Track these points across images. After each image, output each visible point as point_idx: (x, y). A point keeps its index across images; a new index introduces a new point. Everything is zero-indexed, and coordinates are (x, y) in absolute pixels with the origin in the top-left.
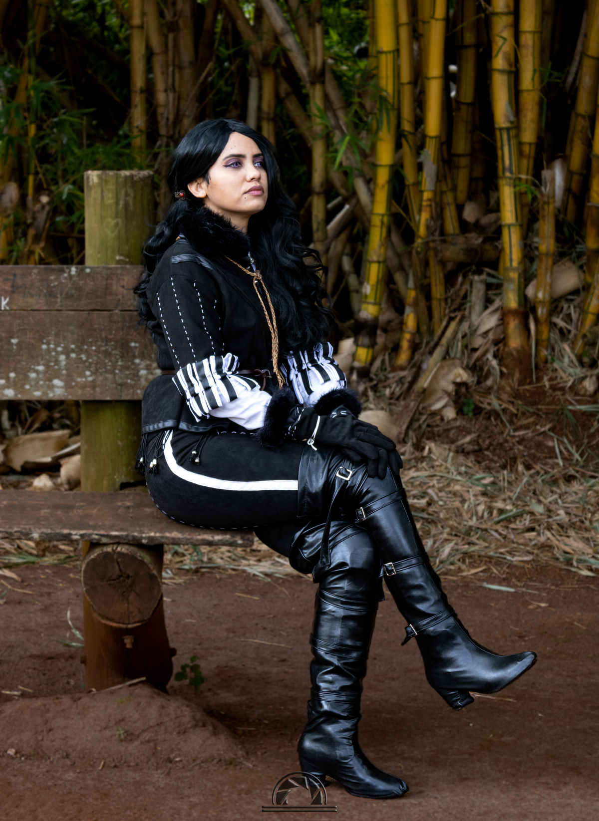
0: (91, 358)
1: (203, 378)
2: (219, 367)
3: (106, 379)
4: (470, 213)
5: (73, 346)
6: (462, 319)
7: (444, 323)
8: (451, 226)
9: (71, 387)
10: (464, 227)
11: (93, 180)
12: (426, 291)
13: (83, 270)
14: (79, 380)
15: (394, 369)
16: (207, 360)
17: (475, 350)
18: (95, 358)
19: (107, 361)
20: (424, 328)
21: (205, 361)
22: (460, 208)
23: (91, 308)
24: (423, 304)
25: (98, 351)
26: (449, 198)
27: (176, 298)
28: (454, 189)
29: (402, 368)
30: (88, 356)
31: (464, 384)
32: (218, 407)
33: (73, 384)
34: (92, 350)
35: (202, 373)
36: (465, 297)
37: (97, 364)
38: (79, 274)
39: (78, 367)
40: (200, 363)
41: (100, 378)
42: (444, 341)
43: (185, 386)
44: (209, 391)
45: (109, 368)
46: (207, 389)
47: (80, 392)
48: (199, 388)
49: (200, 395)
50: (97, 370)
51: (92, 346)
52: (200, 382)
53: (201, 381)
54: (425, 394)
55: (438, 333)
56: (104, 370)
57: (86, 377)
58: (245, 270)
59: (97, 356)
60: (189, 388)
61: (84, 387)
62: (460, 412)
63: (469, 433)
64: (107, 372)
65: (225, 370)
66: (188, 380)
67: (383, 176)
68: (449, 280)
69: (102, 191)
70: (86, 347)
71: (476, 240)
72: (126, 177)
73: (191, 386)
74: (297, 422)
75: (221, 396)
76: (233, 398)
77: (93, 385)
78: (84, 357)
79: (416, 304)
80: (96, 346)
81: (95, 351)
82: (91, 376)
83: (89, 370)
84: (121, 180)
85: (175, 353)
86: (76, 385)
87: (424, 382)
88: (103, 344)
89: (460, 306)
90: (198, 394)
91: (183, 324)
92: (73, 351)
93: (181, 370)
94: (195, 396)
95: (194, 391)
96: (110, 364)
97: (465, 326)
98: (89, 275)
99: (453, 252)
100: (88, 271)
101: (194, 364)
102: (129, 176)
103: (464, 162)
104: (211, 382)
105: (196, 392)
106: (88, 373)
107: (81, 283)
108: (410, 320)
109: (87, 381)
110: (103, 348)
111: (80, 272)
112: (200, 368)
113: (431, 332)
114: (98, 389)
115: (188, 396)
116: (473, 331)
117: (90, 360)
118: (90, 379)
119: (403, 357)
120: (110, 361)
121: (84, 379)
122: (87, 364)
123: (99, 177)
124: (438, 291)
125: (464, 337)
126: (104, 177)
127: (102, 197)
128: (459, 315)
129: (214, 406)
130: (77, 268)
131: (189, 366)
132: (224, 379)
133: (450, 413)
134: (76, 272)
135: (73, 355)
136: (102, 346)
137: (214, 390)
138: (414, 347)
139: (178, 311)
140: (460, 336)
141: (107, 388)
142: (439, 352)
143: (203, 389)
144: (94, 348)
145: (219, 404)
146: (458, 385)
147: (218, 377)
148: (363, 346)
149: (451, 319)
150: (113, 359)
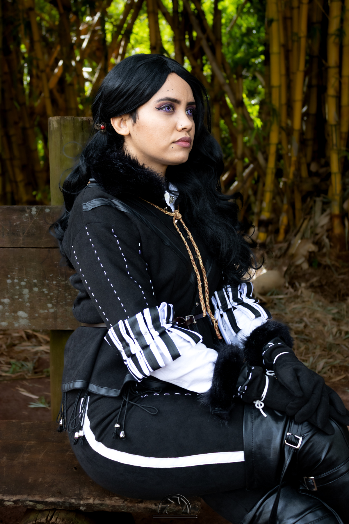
0: (52, 292)
1: (139, 335)
2: (156, 320)
3: (66, 310)
4: (314, 167)
5: (35, 281)
6: (310, 219)
7: (302, 221)
8: (304, 173)
9: (35, 318)
10: (311, 174)
11: (53, 125)
12: (292, 205)
13: (42, 210)
14: (41, 311)
15: (277, 242)
16: (140, 313)
17: (317, 234)
18: (56, 292)
19: (67, 294)
20: (291, 223)
21: (139, 316)
22: (309, 165)
23: (50, 246)
24: (291, 212)
25: (58, 285)
26: (303, 160)
27: (94, 249)
28: (305, 156)
29: (281, 242)
30: (50, 290)
31: (313, 252)
32: (160, 367)
33: (37, 315)
34: (53, 284)
35: (137, 330)
36: (311, 208)
37: (58, 297)
38: (39, 214)
39: (40, 299)
40: (133, 318)
41: (61, 310)
42: (302, 230)
43: (119, 346)
44: (148, 350)
45: (69, 300)
46: (145, 347)
47: (43, 322)
48: (135, 348)
49: (137, 356)
50: (58, 303)
51: (52, 281)
52: (135, 340)
53: (137, 339)
54: (293, 256)
55: (299, 225)
56: (64, 303)
57: (48, 309)
58: (163, 211)
59: (59, 290)
60: (124, 348)
61: (46, 318)
62: (311, 265)
63: (315, 276)
64: (67, 304)
65: (163, 323)
66: (122, 340)
67: (272, 150)
68: (304, 200)
69: (61, 136)
70: (47, 282)
71: (317, 180)
72: (82, 122)
73: (126, 345)
74: (247, 382)
75: (162, 354)
76: (176, 356)
77: (55, 316)
78: (45, 291)
79: (287, 212)
80: (56, 281)
81: (56, 285)
82: (52, 308)
83: (51, 303)
84: (78, 125)
85: (103, 310)
86: (39, 317)
87: (292, 251)
88: (63, 279)
89: (309, 212)
90: (135, 355)
91: (107, 276)
92: (35, 285)
93: (112, 328)
94: (133, 357)
95: (130, 351)
96: (70, 297)
97: (312, 223)
98: (48, 214)
99: (307, 187)
100: (47, 211)
101: (126, 321)
102: (86, 121)
103: (310, 143)
104: (148, 340)
105: (133, 353)
106: (50, 305)
107: (41, 222)
108: (284, 219)
109: (49, 312)
110: (64, 283)
111: (40, 212)
112: (134, 324)
113: (295, 225)
114: (59, 320)
115: (125, 357)
116: (316, 225)
117: (52, 294)
118: (52, 311)
119: (281, 237)
120: (70, 294)
121: (46, 311)
122: (49, 297)
123: (59, 122)
124: (298, 205)
125: (311, 227)
126: (62, 123)
127: (61, 141)
128: (308, 217)
129: (156, 367)
130: (36, 208)
131: (120, 323)
132: (163, 334)
133: (305, 266)
134: (37, 212)
135: (36, 289)
136: (62, 281)
137: (153, 348)
138: (287, 232)
139: (99, 263)
140: (309, 227)
141: (68, 319)
142: (299, 235)
143: (140, 349)
144: (54, 282)
145: (161, 363)
146: (310, 253)
147: (156, 334)
148: (262, 232)
149: (305, 219)
150: (73, 292)
